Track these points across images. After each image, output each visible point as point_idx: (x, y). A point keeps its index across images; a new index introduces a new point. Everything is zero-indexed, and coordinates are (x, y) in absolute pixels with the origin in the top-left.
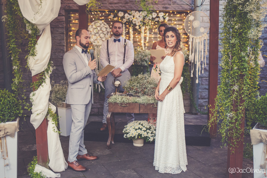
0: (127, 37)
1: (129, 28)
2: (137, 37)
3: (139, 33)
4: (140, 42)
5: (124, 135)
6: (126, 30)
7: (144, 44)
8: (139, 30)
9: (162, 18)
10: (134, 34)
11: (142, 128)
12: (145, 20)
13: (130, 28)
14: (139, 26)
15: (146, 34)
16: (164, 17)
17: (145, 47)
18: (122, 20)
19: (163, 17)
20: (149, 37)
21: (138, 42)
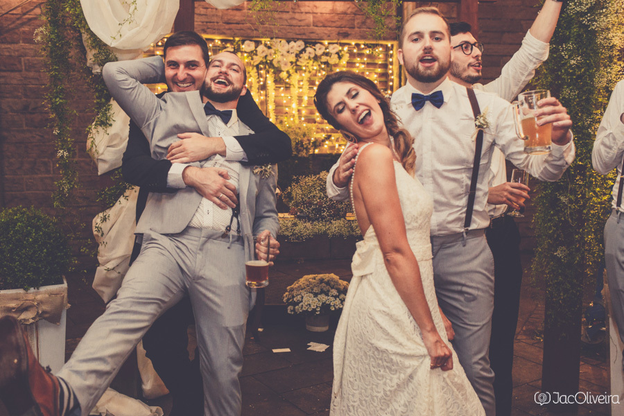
0: (261, 95)
1: (265, 76)
2: (283, 95)
3: (286, 87)
4: (289, 107)
5: (289, 308)
6: (260, 81)
7: (299, 111)
8: (287, 80)
9: (337, 56)
10: (277, 89)
11: (329, 291)
12: (300, 60)
13: (268, 75)
14: (288, 72)
15: (301, 90)
16: (340, 54)
17: (300, 117)
18: (252, 59)
19: (337, 53)
20: (309, 97)
21: (286, 107)
